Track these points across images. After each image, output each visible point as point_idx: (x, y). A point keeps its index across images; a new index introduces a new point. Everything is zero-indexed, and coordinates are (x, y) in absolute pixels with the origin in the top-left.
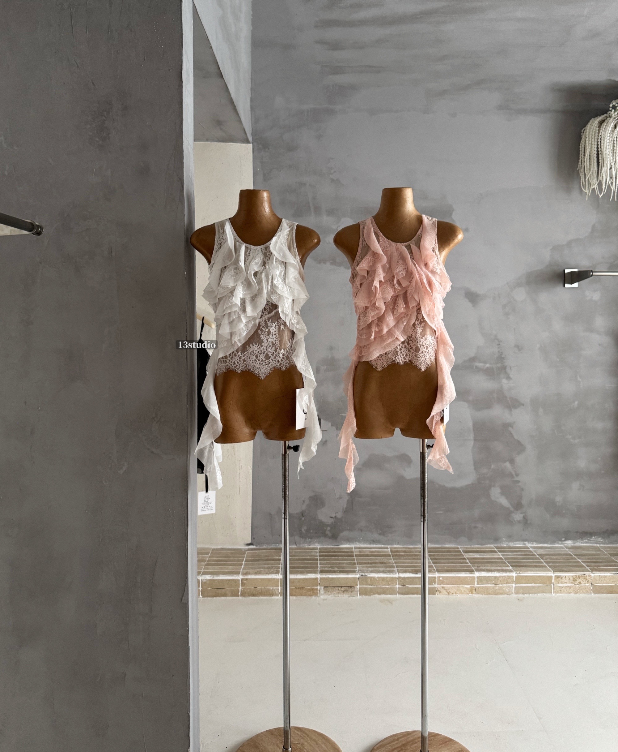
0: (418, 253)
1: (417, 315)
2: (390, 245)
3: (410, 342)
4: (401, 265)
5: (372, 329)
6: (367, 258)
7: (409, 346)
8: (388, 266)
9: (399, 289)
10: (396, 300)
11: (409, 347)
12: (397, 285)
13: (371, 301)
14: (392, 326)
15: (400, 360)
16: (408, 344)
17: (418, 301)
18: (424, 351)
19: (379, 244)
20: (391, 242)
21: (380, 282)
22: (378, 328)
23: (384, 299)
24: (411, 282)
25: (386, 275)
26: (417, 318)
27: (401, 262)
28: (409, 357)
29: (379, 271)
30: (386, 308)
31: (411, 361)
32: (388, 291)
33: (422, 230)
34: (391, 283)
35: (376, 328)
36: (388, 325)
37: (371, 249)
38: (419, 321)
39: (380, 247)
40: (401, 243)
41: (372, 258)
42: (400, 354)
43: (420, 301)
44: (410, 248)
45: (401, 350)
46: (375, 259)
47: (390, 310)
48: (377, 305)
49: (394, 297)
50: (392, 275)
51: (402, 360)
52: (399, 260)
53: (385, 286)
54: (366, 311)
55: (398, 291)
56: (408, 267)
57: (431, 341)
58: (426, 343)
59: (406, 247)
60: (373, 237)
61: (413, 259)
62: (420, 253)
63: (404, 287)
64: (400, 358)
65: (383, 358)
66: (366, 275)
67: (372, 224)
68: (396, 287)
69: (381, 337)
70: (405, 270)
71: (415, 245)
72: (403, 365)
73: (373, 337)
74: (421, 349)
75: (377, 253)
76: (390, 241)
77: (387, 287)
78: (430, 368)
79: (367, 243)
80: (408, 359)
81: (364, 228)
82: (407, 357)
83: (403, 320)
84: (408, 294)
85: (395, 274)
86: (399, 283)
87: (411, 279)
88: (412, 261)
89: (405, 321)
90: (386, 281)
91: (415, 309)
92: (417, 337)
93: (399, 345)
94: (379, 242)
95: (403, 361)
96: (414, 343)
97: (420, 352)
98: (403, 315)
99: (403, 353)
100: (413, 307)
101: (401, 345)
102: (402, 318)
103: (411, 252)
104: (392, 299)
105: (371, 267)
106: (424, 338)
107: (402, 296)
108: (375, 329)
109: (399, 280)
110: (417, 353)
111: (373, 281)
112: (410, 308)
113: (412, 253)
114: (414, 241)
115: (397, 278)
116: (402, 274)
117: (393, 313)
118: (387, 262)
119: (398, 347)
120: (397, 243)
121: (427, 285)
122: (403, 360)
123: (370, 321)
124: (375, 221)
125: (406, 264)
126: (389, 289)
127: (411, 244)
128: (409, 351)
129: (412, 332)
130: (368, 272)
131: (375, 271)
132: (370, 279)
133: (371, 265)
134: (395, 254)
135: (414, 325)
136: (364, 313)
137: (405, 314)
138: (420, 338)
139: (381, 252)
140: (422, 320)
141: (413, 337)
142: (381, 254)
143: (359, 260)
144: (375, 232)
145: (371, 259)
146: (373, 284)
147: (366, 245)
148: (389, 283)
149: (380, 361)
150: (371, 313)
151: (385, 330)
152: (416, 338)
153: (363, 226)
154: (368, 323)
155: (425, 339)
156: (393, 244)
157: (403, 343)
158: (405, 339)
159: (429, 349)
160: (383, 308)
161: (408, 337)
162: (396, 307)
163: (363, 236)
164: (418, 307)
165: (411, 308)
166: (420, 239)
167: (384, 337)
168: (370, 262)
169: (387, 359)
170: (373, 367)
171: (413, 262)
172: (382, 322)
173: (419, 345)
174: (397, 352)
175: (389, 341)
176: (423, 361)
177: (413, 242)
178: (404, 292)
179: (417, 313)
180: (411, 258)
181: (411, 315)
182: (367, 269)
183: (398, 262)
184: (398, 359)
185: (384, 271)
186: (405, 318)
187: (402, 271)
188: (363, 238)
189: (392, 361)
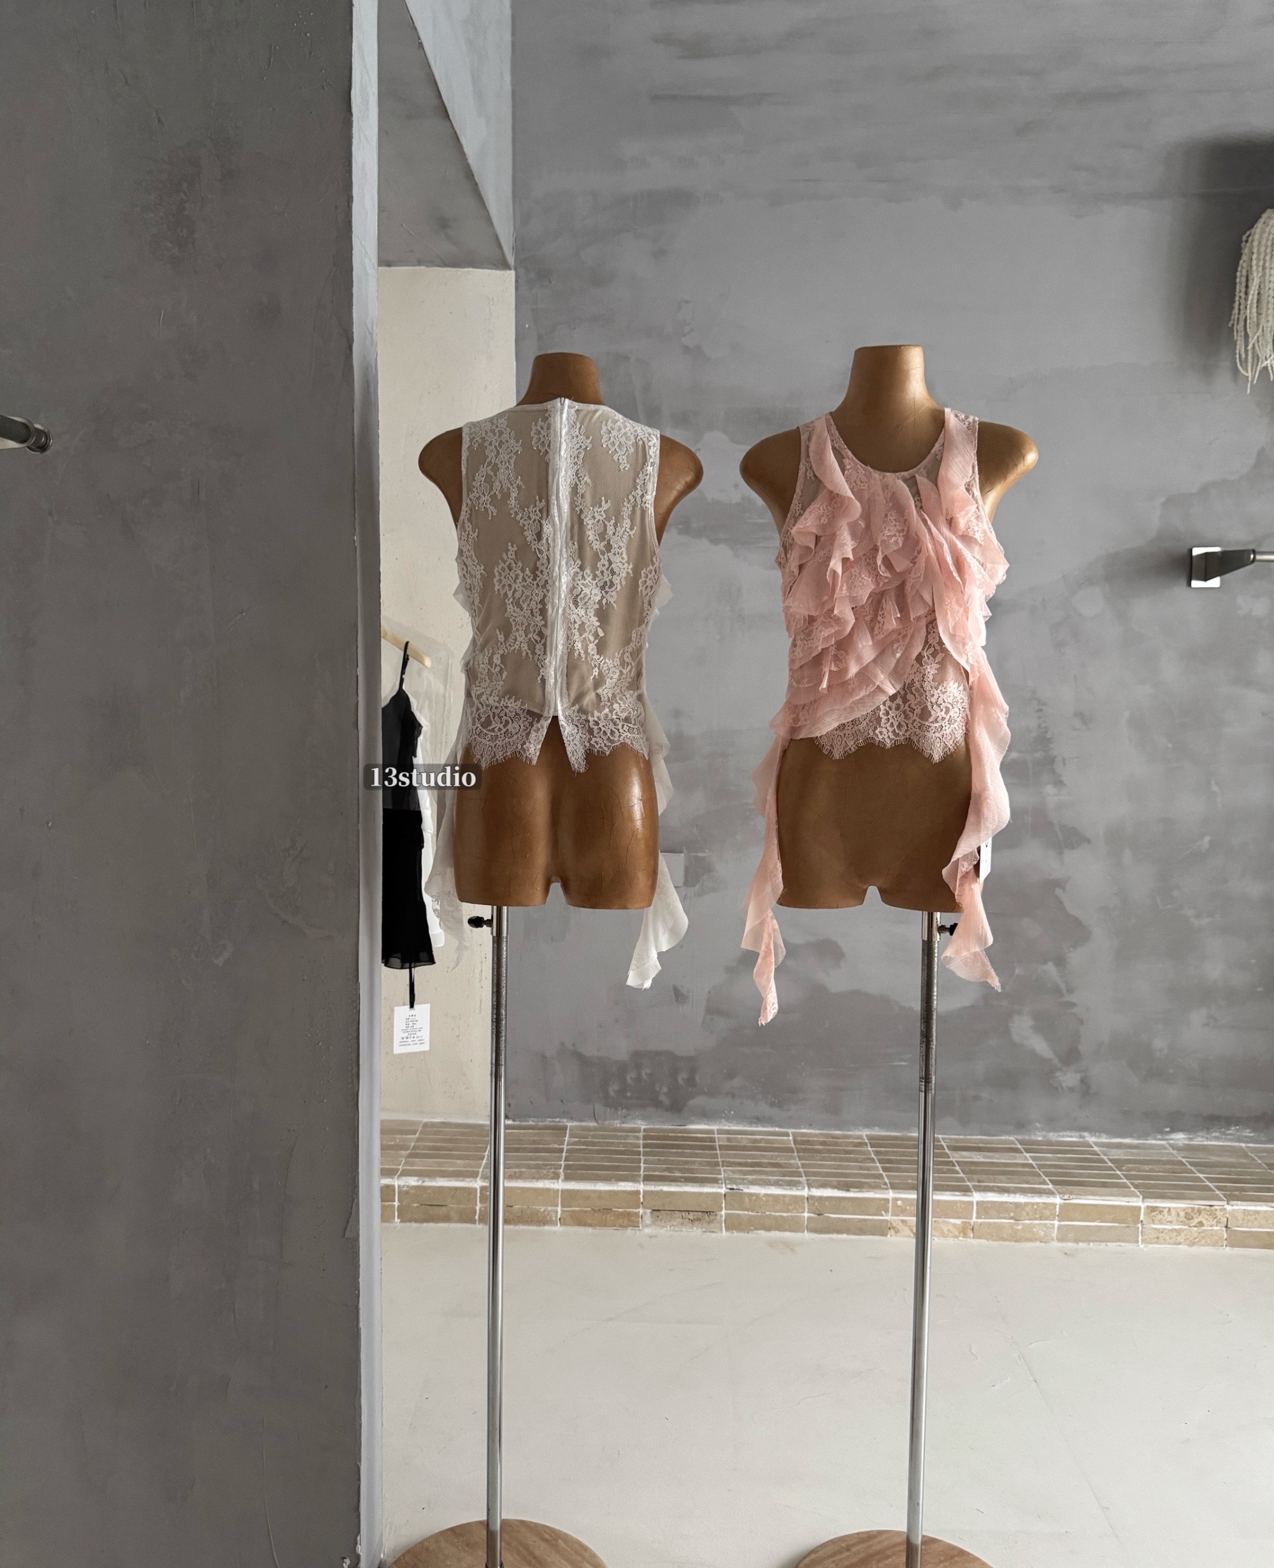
0: (933, 495)
1: (927, 636)
2: (869, 477)
3: (909, 696)
4: (894, 523)
5: (823, 667)
6: (816, 506)
7: (907, 705)
8: (862, 524)
9: (886, 578)
10: (879, 602)
11: (906, 708)
12: (883, 568)
13: (824, 604)
14: (869, 661)
15: (886, 737)
16: (905, 700)
17: (931, 604)
18: (940, 718)
19: (844, 475)
20: (872, 470)
21: (845, 560)
22: (836, 665)
23: (853, 599)
24: (916, 560)
25: (859, 543)
26: (926, 642)
27: (893, 516)
28: (906, 731)
29: (842, 537)
30: (856, 619)
31: (910, 738)
32: (863, 581)
33: (943, 444)
34: (869, 564)
35: (833, 664)
36: (859, 659)
37: (825, 487)
38: (932, 649)
39: (847, 481)
40: (894, 472)
41: (826, 506)
42: (885, 724)
43: (935, 605)
44: (916, 483)
45: (887, 713)
46: (834, 508)
47: (866, 624)
48: (836, 612)
49: (876, 594)
50: (872, 546)
51: (889, 737)
52: (889, 511)
53: (855, 570)
54: (812, 627)
55: (886, 581)
56: (908, 528)
57: (955, 691)
58: (945, 700)
59: (905, 480)
60: (832, 458)
61: (920, 508)
62: (937, 496)
63: (899, 573)
64: (885, 733)
65: (845, 731)
66: (813, 547)
67: (828, 431)
68: (881, 573)
69: (845, 684)
70: (901, 534)
71: (927, 477)
72: (891, 747)
73: (824, 685)
74: (933, 712)
75: (838, 494)
76: (869, 468)
77: (860, 574)
78: (952, 754)
79: (816, 473)
80: (904, 735)
81: (809, 439)
82: (901, 730)
83: (895, 648)
84: (908, 588)
85: (879, 544)
86: (887, 562)
87: (916, 554)
88: (918, 512)
89: (899, 650)
90: (857, 560)
91: (924, 622)
92: (925, 685)
93: (884, 704)
94: (843, 471)
95: (891, 740)
96: (918, 700)
97: (931, 719)
98: (894, 637)
99: (891, 720)
100: (918, 619)
101: (888, 703)
102: (892, 643)
103: (917, 494)
104: (870, 600)
105: (823, 527)
106: (940, 688)
107: (893, 594)
108: (830, 667)
109: (889, 557)
110: (923, 722)
111: (828, 559)
112: (912, 620)
113: (919, 496)
114: (925, 468)
115: (883, 553)
116: (896, 542)
117: (872, 630)
118: (861, 516)
119: (882, 707)
120: (885, 473)
121: (952, 568)
122: (892, 736)
123: (820, 648)
124: (835, 424)
125: (906, 520)
126: (865, 578)
127: (916, 475)
128: (907, 717)
129: (915, 673)
130: (817, 538)
131: (833, 537)
132: (822, 553)
133: (825, 522)
134: (881, 498)
135: (919, 658)
136: (807, 631)
137: (900, 634)
138: (931, 687)
139: (850, 494)
140: (938, 647)
141: (917, 685)
142: (849, 498)
143: (798, 512)
144: (834, 449)
145: (825, 508)
146: (829, 565)
147: (813, 478)
148: (863, 563)
149: (839, 738)
150: (821, 632)
151: (853, 670)
152: (922, 687)
153: (807, 434)
154: (815, 654)
155: (943, 690)
156: (876, 475)
157: (893, 698)
158: (898, 689)
159: (951, 713)
160: (851, 619)
161: (905, 685)
162: (879, 618)
163: (808, 456)
164: (930, 618)
165: (914, 619)
166: (938, 463)
167: (849, 684)
168: (823, 516)
169: (855, 734)
170: (824, 751)
171: (921, 516)
172: (846, 652)
173: (929, 704)
174: (879, 720)
175: (862, 694)
176: (938, 740)
177: (922, 469)
178: (898, 583)
179: (927, 631)
180: (916, 506)
181: (912, 636)
182: (814, 531)
183: (886, 515)
184: (881, 733)
185: (854, 536)
186: (899, 642)
187: (895, 535)
188: (808, 462)
189: (867, 738)
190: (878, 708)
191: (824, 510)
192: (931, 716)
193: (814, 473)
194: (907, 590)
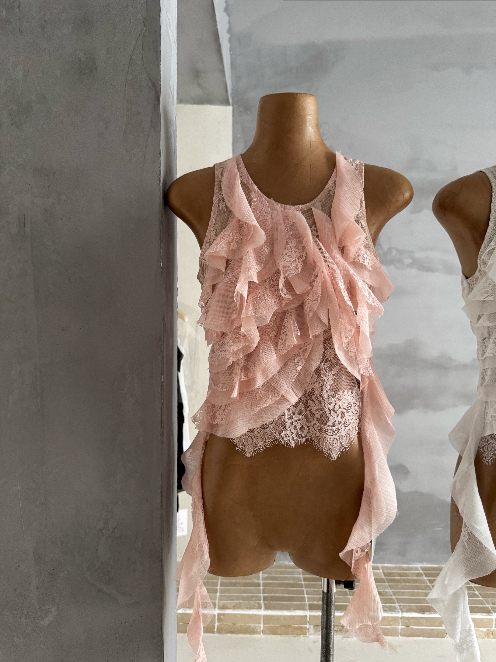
0: (328, 226)
1: (324, 353)
2: (273, 209)
3: (310, 403)
4: (294, 249)
5: (234, 375)
6: (226, 233)
7: (308, 410)
8: (267, 250)
9: (288, 299)
10: (282, 320)
11: (307, 412)
12: (285, 290)
13: (233, 321)
14: (274, 372)
15: (290, 439)
16: (306, 406)
17: (327, 324)
18: (337, 422)
19: (251, 207)
20: (274, 202)
21: (251, 284)
22: (246, 376)
23: (259, 319)
24: (313, 284)
25: (264, 268)
26: (324, 357)
27: (292, 244)
28: (308, 432)
29: (248, 262)
30: (261, 336)
31: (311, 439)
32: (267, 302)
33: (335, 181)
34: (272, 286)
35: (243, 374)
36: (264, 371)
37: (235, 216)
38: (329, 363)
39: (253, 212)
40: (294, 204)
41: (236, 233)
42: (290, 427)
43: (331, 325)
44: (312, 215)
45: (291, 418)
46: (242, 235)
47: (271, 340)
48: (242, 330)
49: (279, 313)
50: (275, 270)
51: (293, 438)
52: (289, 239)
53: (260, 292)
54: (224, 340)
55: (288, 301)
56: (306, 254)
57: (349, 398)
58: (341, 406)
59: (303, 212)
60: (240, 191)
61: (317, 237)
62: (330, 226)
63: (298, 295)
64: (290, 435)
65: (255, 433)
66: (223, 270)
67: (238, 168)
68: (282, 295)
69: (252, 392)
70: (300, 260)
71: (322, 210)
72: (295, 447)
73: (235, 394)
74: (331, 418)
75: (246, 223)
76: (272, 201)
77: (264, 295)
78: (347, 453)
79: (227, 204)
80: (306, 436)
81: (222, 175)
82: (303, 432)
83: (296, 361)
84: (307, 308)
85: (280, 269)
86: (289, 286)
87: (313, 278)
88: (315, 241)
89: (300, 363)
90: (262, 282)
91: (321, 339)
92: (323, 394)
93: (288, 410)
94: (250, 202)
95: (295, 441)
96: (318, 406)
97: (330, 423)
98: (296, 351)
99: (295, 423)
100: (316, 337)
101: (292, 409)
102: (294, 357)
103: (313, 224)
104: (274, 319)
105: (233, 252)
106: (337, 396)
107: (294, 313)
108: (240, 378)
109: (289, 279)
110: (323, 426)
111: (235, 281)
112: (311, 337)
113: (316, 226)
114: (320, 202)
115: (284, 276)
116: (296, 267)
117: (276, 345)
118: (265, 243)
119: (287, 413)
120: (285, 205)
121: (345, 293)
122: (296, 438)
123: (231, 361)
124: (244, 163)
125: (304, 248)
126: (269, 299)
127: (313, 208)
128: (308, 420)
129: (314, 383)
130: (228, 262)
131: (240, 261)
132: (231, 275)
133: (235, 248)
134: (282, 227)
135: (318, 371)
136: (221, 343)
137: (300, 349)
138: (329, 396)
139: (255, 223)
140: (334, 361)
141: (316, 393)
142: (255, 227)
143: (212, 238)
144: (243, 184)
145: (234, 235)
146: (235, 287)
147: (225, 208)
148: (268, 285)
149: (250, 438)
150: (231, 346)
151: (260, 382)
152: (321, 396)
153: (220, 171)
154: (229, 365)
155: (339, 398)
156: (279, 207)
157: (296, 405)
158: (300, 396)
159: (346, 417)
160: (256, 337)
161: (306, 393)
162: (282, 335)
163: (220, 189)
164: (326, 335)
165: (313, 337)
166: (331, 197)
167: (257, 393)
168: (233, 242)
169: (264, 437)
170: (237, 449)
171: (317, 244)
172: (254, 364)
173: (327, 411)
174: (284, 423)
175: (269, 402)
176: (335, 441)
177: (318, 203)
178: (298, 304)
179: (325, 347)
180: (312, 234)
181: (311, 351)
182: (225, 254)
183: (287, 243)
184: (286, 435)
185: (259, 260)
186: (300, 356)
187: (295, 261)
188: (221, 194)
189: (274, 441)
190: (284, 414)
191: (233, 237)
192: (329, 420)
193: (225, 204)
194: (306, 311)
